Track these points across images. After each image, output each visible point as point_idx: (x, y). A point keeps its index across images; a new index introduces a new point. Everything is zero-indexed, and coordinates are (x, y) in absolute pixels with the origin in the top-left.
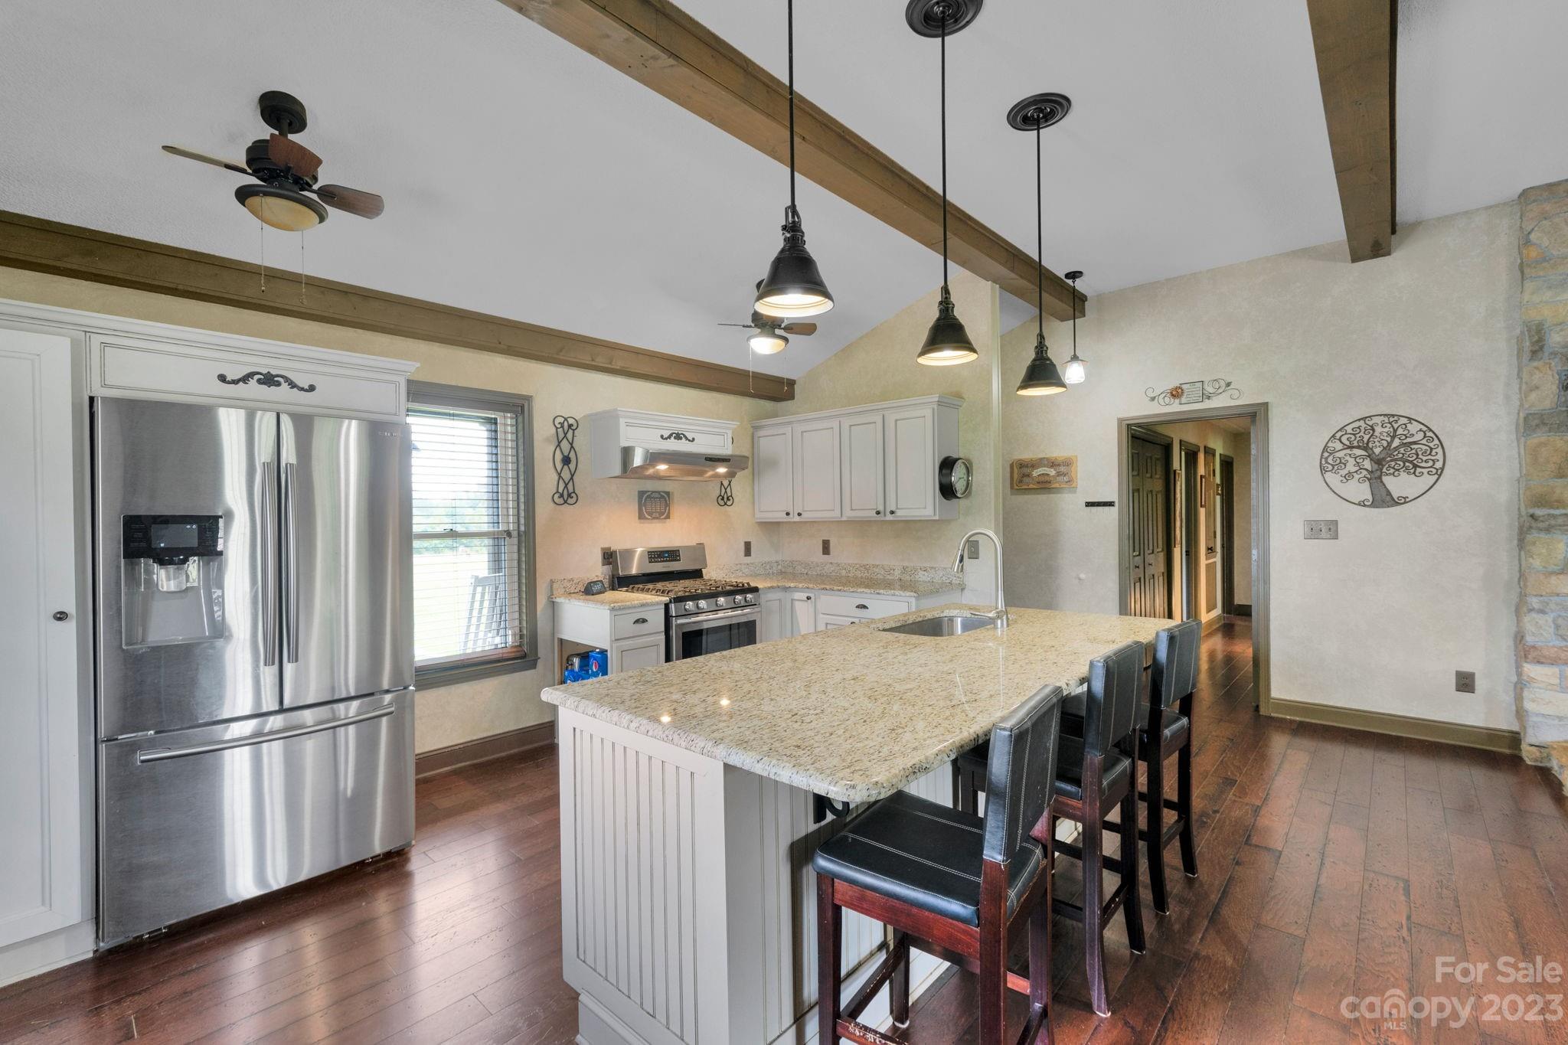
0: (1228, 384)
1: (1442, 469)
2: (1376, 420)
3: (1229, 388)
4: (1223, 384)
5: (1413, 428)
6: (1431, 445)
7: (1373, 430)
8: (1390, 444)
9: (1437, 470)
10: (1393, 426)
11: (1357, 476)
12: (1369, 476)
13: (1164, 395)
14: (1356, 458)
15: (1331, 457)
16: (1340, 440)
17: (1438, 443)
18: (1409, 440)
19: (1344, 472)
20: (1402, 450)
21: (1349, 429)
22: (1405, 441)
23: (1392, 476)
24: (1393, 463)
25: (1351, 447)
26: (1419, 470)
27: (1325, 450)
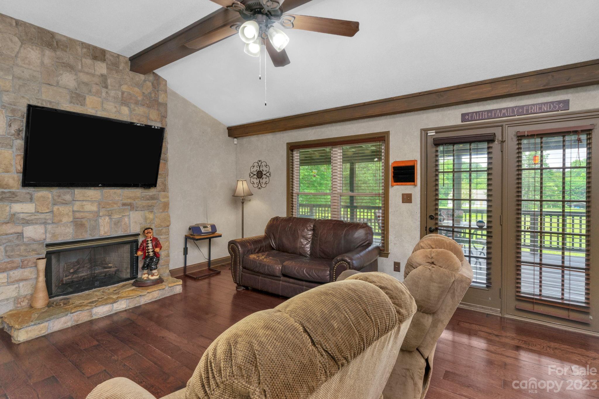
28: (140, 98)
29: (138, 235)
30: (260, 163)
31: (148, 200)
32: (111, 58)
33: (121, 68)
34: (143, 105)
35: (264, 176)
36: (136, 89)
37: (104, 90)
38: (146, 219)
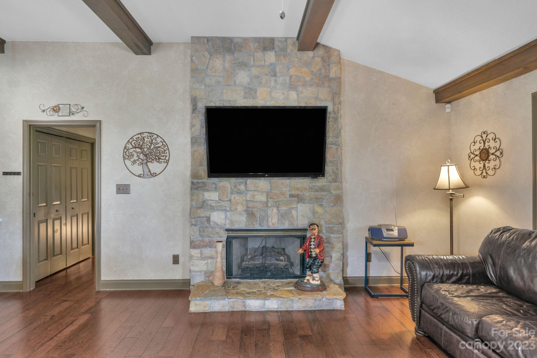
0: (83, 108)
1: (169, 160)
2: (146, 135)
3: (83, 110)
4: (80, 108)
5: (159, 140)
6: (165, 148)
7: (144, 139)
8: (150, 147)
9: (167, 160)
10: (151, 138)
11: (138, 162)
12: (142, 162)
13: (49, 110)
14: (137, 153)
15: (127, 152)
16: (131, 143)
17: (167, 148)
18: (157, 146)
19: (132, 160)
20: (154, 150)
21: (135, 138)
22: (155, 146)
23: (151, 163)
24: (151, 156)
25: (135, 148)
26: (161, 160)
27: (125, 148)
28: (308, 79)
29: (305, 230)
30: (484, 136)
31: (317, 191)
32: (280, 44)
33: (289, 51)
34: (312, 85)
35: (492, 157)
36: (305, 69)
37: (273, 78)
38: (314, 213)
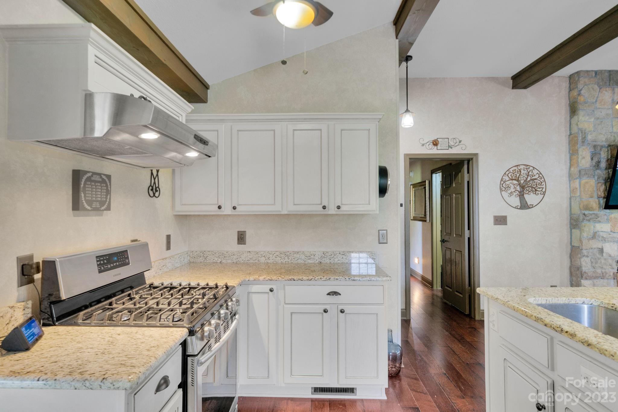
0: (460, 142)
1: (545, 192)
2: (522, 167)
3: (460, 144)
4: (458, 141)
5: (535, 172)
6: (541, 180)
7: (520, 172)
8: (527, 179)
9: (543, 192)
10: (527, 171)
11: (515, 194)
12: (519, 194)
13: (429, 143)
14: (514, 185)
15: (504, 184)
16: (508, 175)
17: (543, 180)
18: (533, 178)
19: (509, 192)
20: (531, 182)
21: (511, 170)
22: (532, 178)
23: (527, 195)
24: (528, 188)
25: (512, 180)
26: (537, 192)
27: (502, 180)
